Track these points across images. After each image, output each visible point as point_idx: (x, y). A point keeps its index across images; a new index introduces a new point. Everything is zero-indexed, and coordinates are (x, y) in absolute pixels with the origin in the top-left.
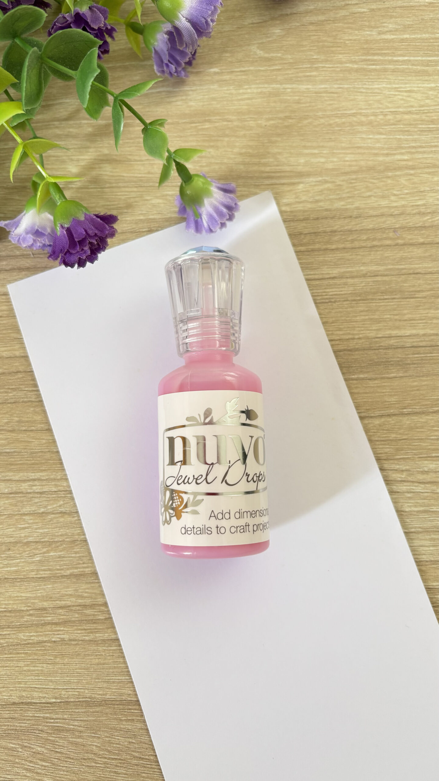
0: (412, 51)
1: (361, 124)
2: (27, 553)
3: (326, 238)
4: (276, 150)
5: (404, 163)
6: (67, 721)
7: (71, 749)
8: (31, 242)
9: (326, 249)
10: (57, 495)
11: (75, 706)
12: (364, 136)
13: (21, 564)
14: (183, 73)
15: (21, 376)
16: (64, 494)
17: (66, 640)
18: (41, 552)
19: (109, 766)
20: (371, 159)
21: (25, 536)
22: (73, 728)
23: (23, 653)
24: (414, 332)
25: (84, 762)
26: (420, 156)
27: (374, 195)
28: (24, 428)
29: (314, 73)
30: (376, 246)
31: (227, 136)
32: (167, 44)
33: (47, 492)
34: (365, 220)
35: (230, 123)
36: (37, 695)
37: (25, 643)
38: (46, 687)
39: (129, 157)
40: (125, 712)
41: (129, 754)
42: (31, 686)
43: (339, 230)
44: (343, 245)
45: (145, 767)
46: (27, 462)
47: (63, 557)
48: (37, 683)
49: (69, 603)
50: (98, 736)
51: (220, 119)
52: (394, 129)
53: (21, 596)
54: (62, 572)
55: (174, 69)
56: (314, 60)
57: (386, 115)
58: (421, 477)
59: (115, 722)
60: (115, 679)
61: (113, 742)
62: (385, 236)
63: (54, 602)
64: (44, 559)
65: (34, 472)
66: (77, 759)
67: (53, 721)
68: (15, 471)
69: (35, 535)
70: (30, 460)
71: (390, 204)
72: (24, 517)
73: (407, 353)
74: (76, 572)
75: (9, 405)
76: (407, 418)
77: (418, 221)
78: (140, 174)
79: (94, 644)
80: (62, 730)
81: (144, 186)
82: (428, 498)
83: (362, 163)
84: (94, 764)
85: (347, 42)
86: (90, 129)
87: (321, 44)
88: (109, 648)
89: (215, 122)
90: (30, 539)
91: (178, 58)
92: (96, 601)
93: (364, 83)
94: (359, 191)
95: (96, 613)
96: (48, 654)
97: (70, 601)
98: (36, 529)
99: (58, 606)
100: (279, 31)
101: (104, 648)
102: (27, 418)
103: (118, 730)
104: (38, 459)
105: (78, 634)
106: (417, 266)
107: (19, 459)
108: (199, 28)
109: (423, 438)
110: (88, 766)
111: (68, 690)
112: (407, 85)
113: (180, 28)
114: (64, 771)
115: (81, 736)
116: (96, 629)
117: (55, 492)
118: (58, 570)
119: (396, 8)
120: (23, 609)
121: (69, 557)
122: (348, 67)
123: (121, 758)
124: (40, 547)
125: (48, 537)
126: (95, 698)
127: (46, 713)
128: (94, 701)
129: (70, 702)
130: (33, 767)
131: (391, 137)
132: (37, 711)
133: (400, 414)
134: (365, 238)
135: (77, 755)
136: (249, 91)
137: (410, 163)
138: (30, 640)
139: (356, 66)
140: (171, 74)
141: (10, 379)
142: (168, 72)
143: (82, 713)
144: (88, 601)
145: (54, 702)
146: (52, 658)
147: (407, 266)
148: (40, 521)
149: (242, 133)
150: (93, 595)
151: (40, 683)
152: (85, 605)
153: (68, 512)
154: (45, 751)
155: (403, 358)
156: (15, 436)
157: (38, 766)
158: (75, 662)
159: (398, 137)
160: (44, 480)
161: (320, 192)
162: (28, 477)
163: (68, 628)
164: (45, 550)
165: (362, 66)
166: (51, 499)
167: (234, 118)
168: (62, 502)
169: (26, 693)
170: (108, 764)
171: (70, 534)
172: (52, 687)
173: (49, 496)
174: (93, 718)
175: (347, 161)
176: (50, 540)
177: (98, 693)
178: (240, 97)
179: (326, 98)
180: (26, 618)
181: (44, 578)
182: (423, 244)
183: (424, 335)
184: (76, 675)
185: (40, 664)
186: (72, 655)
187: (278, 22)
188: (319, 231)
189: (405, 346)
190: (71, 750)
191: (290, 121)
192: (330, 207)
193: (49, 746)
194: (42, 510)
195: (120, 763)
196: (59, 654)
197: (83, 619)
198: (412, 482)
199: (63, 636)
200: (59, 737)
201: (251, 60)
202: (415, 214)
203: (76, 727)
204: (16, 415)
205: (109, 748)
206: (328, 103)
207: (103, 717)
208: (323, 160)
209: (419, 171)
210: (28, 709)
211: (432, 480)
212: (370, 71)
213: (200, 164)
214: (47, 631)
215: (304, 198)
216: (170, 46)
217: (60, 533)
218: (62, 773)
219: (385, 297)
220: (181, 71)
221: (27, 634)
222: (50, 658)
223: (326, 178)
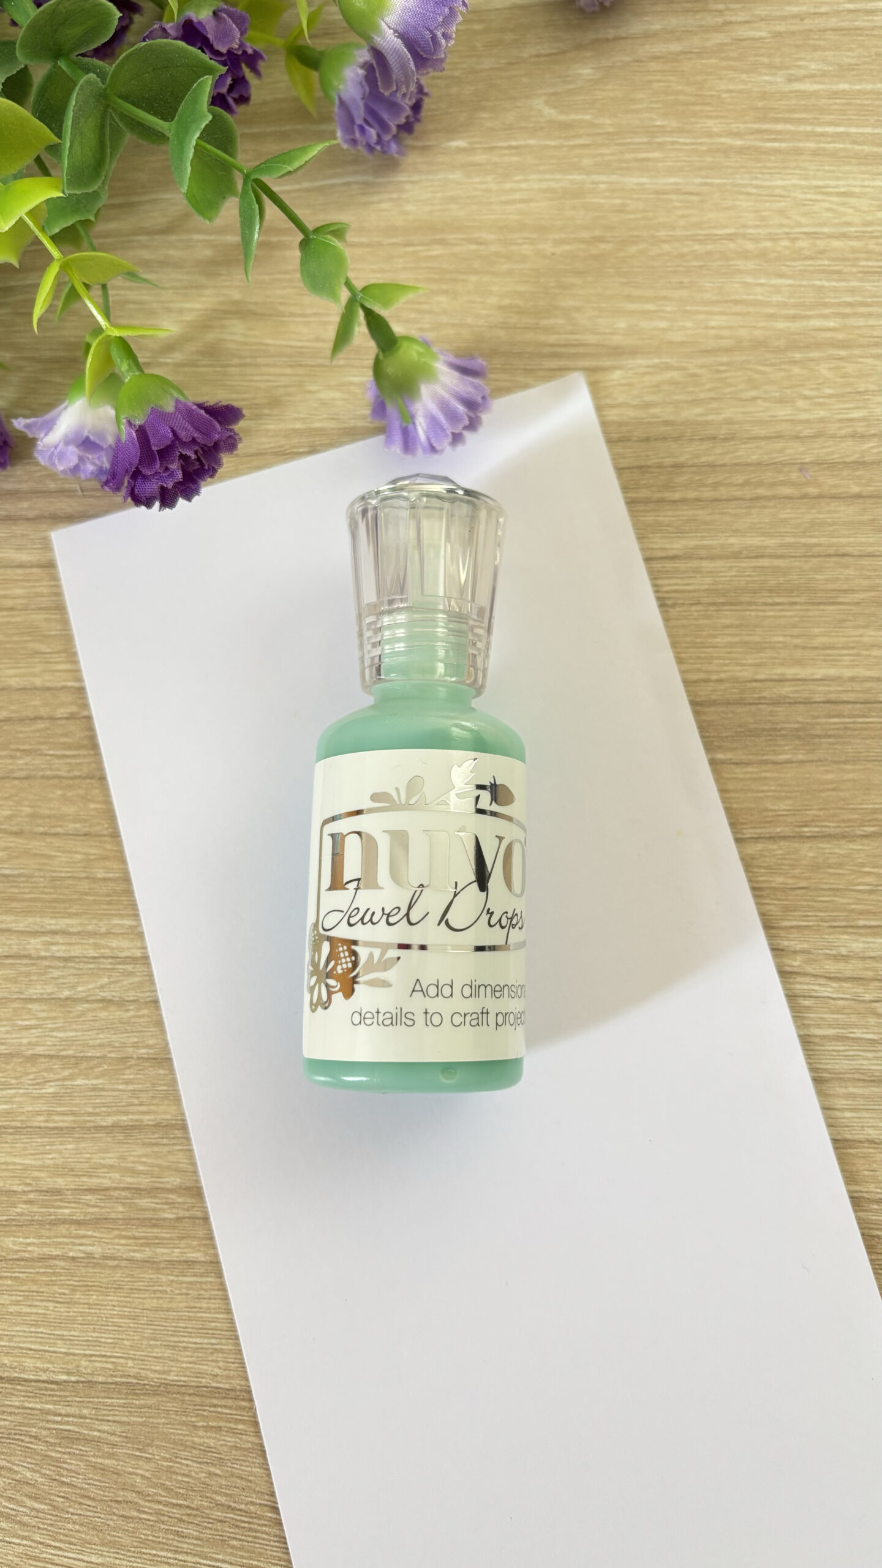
0: (855, 115)
1: (745, 255)
2: (31, 1077)
3: (662, 477)
4: (571, 303)
5: (828, 335)
6: (88, 1421)
7: (92, 1479)
8: (74, 461)
9: (661, 501)
10: (97, 966)
11: (104, 1391)
12: (749, 280)
13: (17, 1099)
14: (394, 146)
15: (43, 726)
16: (111, 964)
17: (96, 1256)
18: (57, 1077)
19: (166, 1518)
20: (762, 325)
21: (30, 1044)
22: (99, 1437)
23: (11, 1277)
24: (832, 672)
25: (117, 1509)
26: (861, 322)
27: (764, 396)
28: (41, 829)
29: (656, 155)
30: (764, 498)
31: (476, 272)
32: (363, 87)
33: (78, 957)
34: (743, 446)
35: (482, 247)
36: (31, 1365)
37: (15, 1257)
38: (51, 1349)
39: (282, 308)
40: (204, 1410)
41: (207, 1497)
42: (22, 1345)
43: (690, 462)
44: (696, 493)
45: (237, 1526)
46: (44, 896)
47: (102, 1090)
48: (33, 1339)
49: (107, 1183)
50: (147, 1455)
51: (464, 239)
52: (811, 268)
53: (14, 1164)
54: (98, 1118)
55: (374, 137)
56: (654, 129)
57: (796, 239)
58: (831, 967)
59: (184, 1431)
60: (187, 1342)
61: (177, 1471)
62: (781, 478)
63: (77, 1179)
64: (63, 1091)
65: (55, 917)
66: (102, 1500)
67: (59, 1419)
68: (19, 912)
69: (49, 1043)
70: (50, 893)
71: (794, 415)
72: (30, 1006)
73: (815, 714)
74: (124, 1121)
75: (16, 782)
76: (808, 845)
77: (849, 450)
78: (300, 341)
79: (152, 1269)
80: (78, 1439)
81: (306, 366)
82: (846, 1011)
83: (743, 333)
84: (135, 1514)
85: (724, 95)
86: (208, 253)
87: (671, 98)
88: (181, 1278)
89: (454, 245)
90: (39, 1050)
91: (385, 116)
92: (162, 1183)
93: (754, 175)
94: (733, 388)
95: (159, 1206)
96: (59, 1283)
97: (110, 1178)
98: (52, 1030)
99: (86, 1187)
100: (589, 71)
101: (171, 1278)
102: (50, 809)
103: (186, 1446)
104: (66, 891)
105: (121, 1248)
106: (843, 540)
107: (27, 890)
108: (419, 50)
109: (840, 887)
110: (123, 1516)
111: (93, 1358)
112: (841, 183)
113: (383, 51)
114: (74, 1523)
115: (113, 1454)
116: (156, 1238)
117: (94, 958)
118: (89, 1114)
119: (825, 30)
120: (15, 1188)
121: (114, 1090)
122: (723, 143)
123: (191, 1505)
124: (56, 1067)
125: (74, 1048)
126: (146, 1378)
127: (47, 1403)
128: (144, 1385)
129: (96, 1382)
130: (14, 1510)
131: (804, 283)
132: (29, 1397)
133: (794, 837)
134: (740, 481)
135: (102, 1493)
136: (524, 185)
137: (840, 336)
138: (25, 1251)
139: (739, 143)
140: (370, 148)
141: (21, 732)
142: (364, 143)
143: (119, 1406)
144: (145, 1182)
145: (65, 1382)
146: (67, 1292)
147: (823, 540)
148: (60, 1015)
149: (505, 267)
150: (156, 1169)
151: (39, 1340)
152: (139, 1189)
153: (117, 999)
154: (40, 1480)
155: (808, 724)
156: (23, 844)
157: (24, 1510)
158: (111, 1303)
159: (818, 283)
160: (75, 934)
161: (653, 386)
162: (42, 927)
163: (103, 1232)
164: (66, 1073)
165: (752, 143)
166: (84, 972)
167: (492, 237)
168: (106, 980)
169: (11, 1359)
170: (164, 1515)
171: (117, 1044)
172: (62, 1350)
173: (81, 966)
174: (140, 1420)
175: (713, 328)
176: (77, 1055)
177: (153, 1368)
178: (504, 198)
179: (676, 204)
180: (21, 1208)
181: (61, 1129)
182: (858, 496)
183: (852, 679)
184: (111, 1328)
185: (42, 1301)
186: (106, 1288)
187: (589, 54)
188: (649, 463)
189: (813, 700)
190: (91, 1481)
191: (603, 246)
192: (672, 418)
193: (50, 1470)
194: (66, 993)
195: (189, 1515)
196: (81, 1283)
197: (132, 1216)
198: (814, 976)
199: (91, 1248)
200: (69, 1453)
201: (531, 125)
202: (845, 437)
203: (104, 1435)
204: (27, 803)
205: (167, 1483)
206: (679, 212)
207: (161, 1418)
208: (663, 324)
209: (857, 352)
210: (12, 1391)
211: (855, 974)
212: (768, 152)
213: (419, 326)
214: (60, 1237)
215: (621, 398)
216: (367, 89)
217: (98, 1041)
218: (70, 1526)
219: (777, 600)
220: (389, 142)
221: (21, 1240)
222: (63, 1291)
223: (669, 360)
